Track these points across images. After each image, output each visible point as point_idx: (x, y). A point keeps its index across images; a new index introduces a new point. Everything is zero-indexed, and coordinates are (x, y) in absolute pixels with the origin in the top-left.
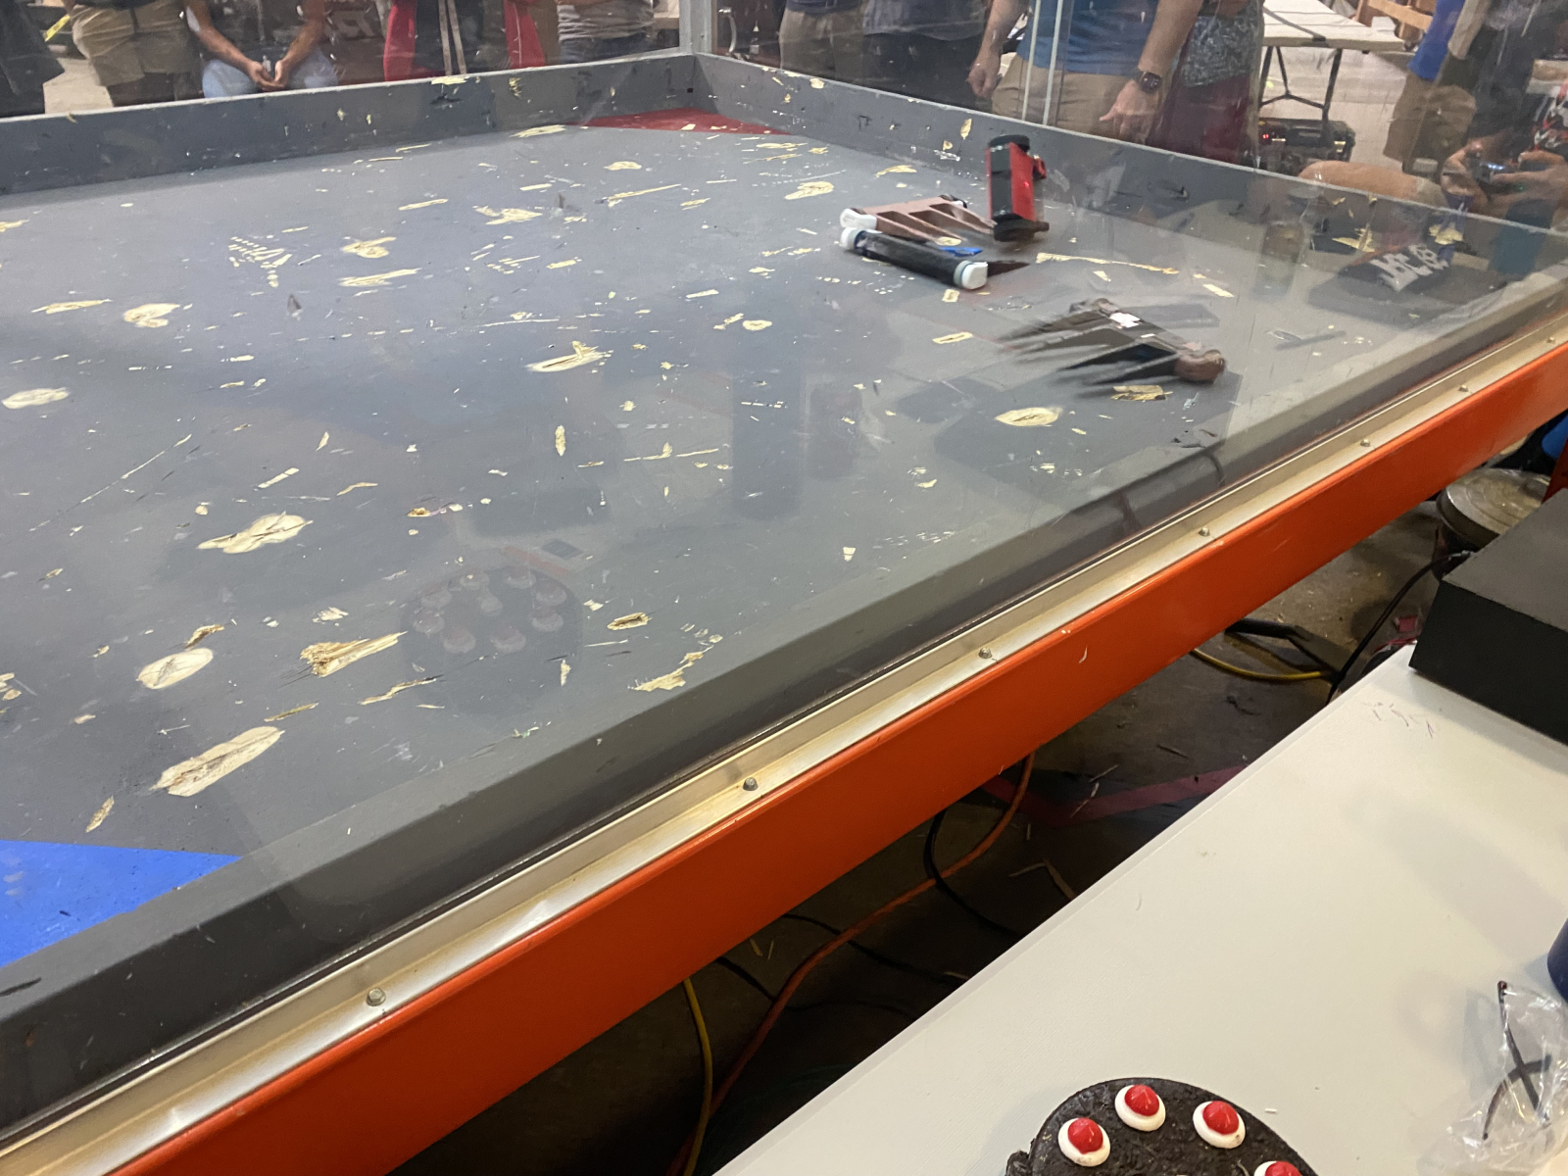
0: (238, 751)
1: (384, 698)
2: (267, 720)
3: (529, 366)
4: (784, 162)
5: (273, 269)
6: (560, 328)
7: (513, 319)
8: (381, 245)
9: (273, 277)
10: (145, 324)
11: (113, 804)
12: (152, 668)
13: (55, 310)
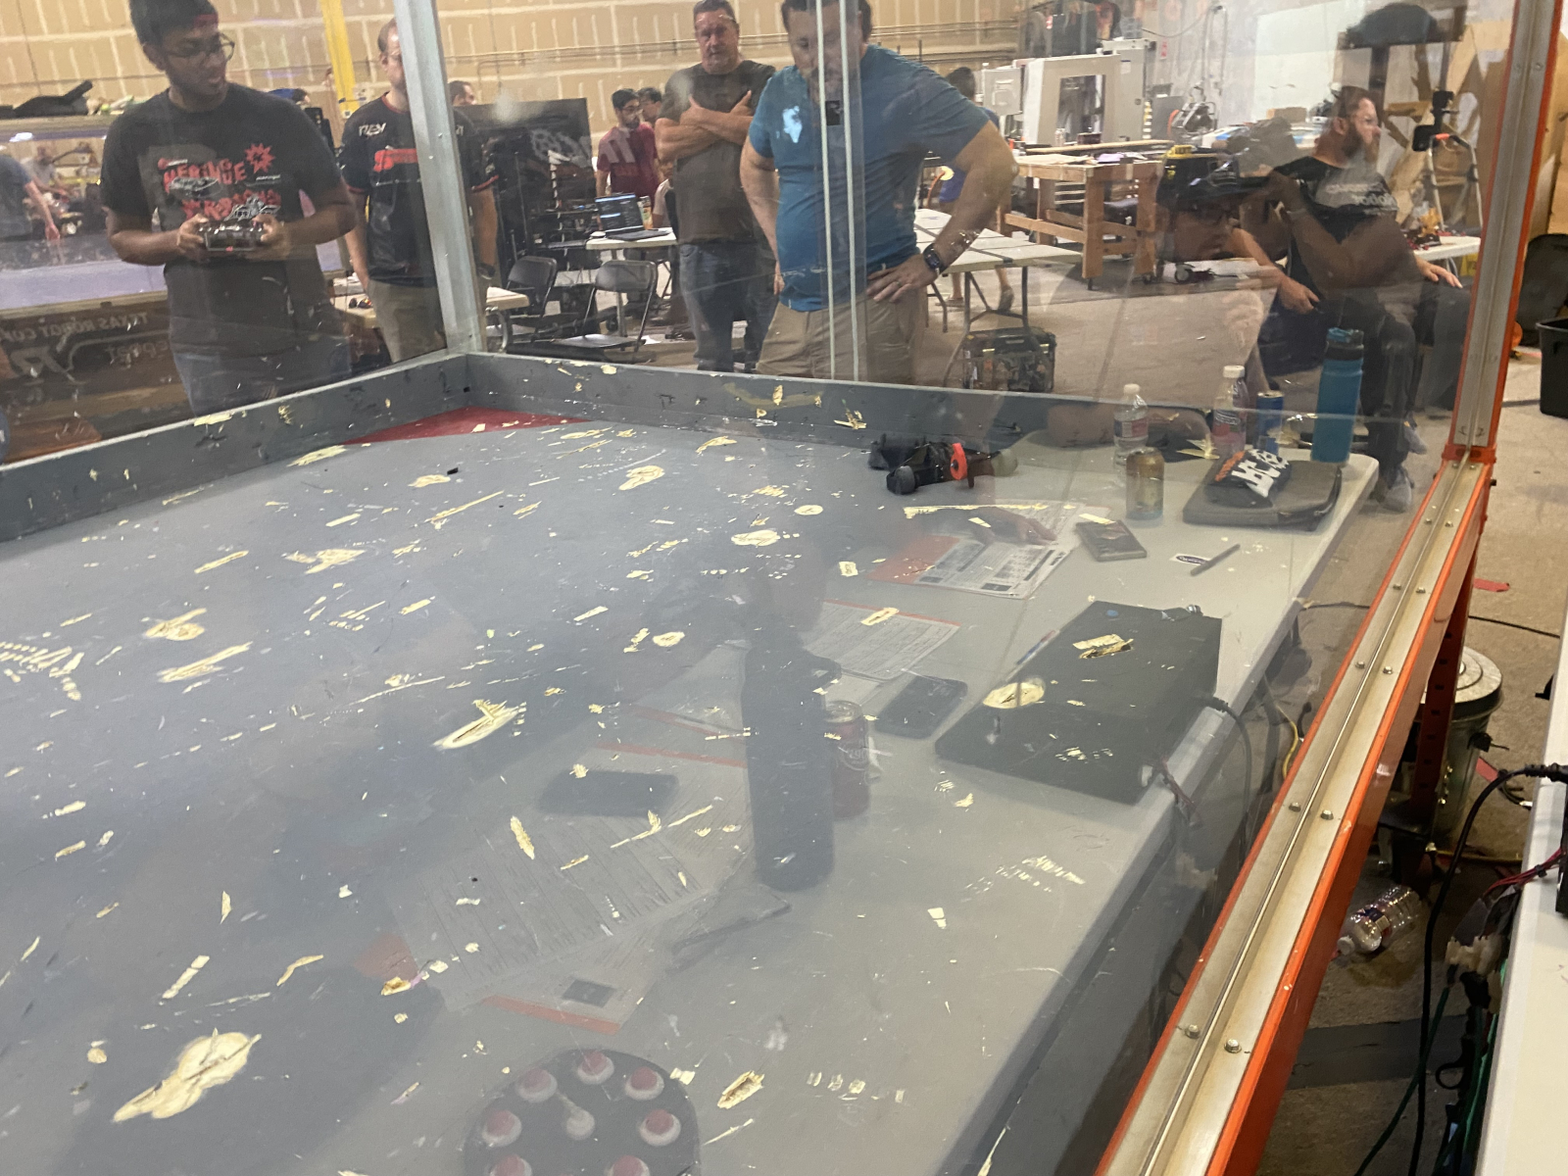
3: (437, 743)
4: (598, 451)
5: (65, 676)
6: (451, 687)
7: (389, 686)
8: (192, 621)
9: (70, 686)
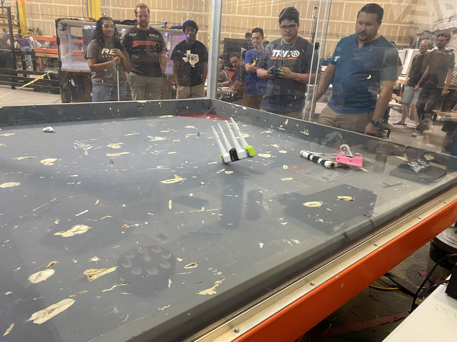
0: (59, 307)
1: (110, 290)
2: (70, 296)
3: (161, 181)
6: (171, 171)
7: (157, 168)
8: (119, 145)
9: (86, 152)
10: (47, 164)
11: (14, 325)
12: (34, 276)
13: (20, 159)
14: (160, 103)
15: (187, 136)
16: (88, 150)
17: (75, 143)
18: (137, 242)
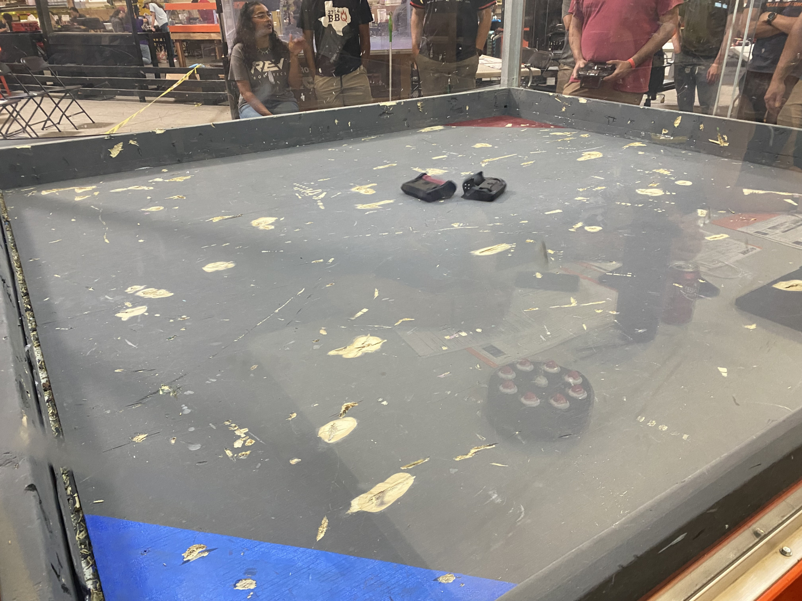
0: (392, 488)
1: (468, 457)
2: (402, 468)
3: (472, 252)
4: (569, 142)
5: (319, 200)
6: (481, 231)
7: (453, 227)
8: (371, 188)
9: (320, 204)
10: (263, 228)
11: (327, 521)
12: (324, 429)
13: (217, 220)
14: (419, 105)
15: (482, 163)
16: (322, 200)
17: (296, 189)
18: (479, 367)
